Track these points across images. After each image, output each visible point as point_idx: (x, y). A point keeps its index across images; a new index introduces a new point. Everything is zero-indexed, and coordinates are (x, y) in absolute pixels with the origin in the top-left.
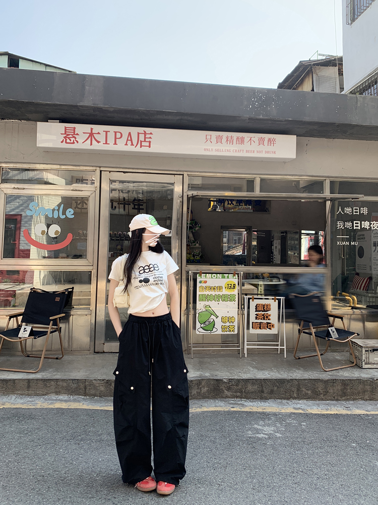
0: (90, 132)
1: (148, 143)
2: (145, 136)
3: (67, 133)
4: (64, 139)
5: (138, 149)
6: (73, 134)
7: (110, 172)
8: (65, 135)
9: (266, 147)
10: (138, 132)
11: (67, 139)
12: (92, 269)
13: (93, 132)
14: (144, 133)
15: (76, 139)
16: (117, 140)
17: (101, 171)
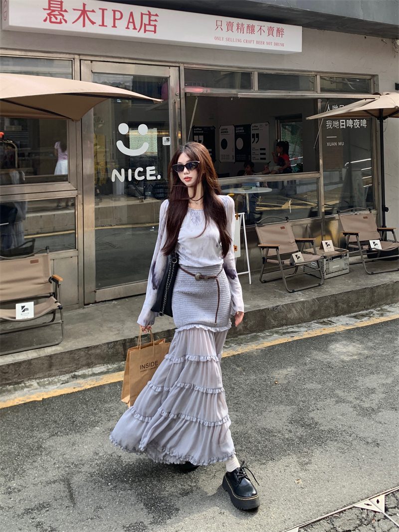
0: (82, 9)
1: (153, 27)
2: (150, 17)
3: (51, 8)
4: (48, 17)
5: (141, 35)
6: (59, 9)
7: (92, 61)
8: (49, 11)
9: (275, 39)
10: (141, 13)
11: (52, 16)
12: (76, 194)
13: (86, 9)
14: (148, 13)
15: (65, 18)
16: (116, 21)
17: (80, 60)
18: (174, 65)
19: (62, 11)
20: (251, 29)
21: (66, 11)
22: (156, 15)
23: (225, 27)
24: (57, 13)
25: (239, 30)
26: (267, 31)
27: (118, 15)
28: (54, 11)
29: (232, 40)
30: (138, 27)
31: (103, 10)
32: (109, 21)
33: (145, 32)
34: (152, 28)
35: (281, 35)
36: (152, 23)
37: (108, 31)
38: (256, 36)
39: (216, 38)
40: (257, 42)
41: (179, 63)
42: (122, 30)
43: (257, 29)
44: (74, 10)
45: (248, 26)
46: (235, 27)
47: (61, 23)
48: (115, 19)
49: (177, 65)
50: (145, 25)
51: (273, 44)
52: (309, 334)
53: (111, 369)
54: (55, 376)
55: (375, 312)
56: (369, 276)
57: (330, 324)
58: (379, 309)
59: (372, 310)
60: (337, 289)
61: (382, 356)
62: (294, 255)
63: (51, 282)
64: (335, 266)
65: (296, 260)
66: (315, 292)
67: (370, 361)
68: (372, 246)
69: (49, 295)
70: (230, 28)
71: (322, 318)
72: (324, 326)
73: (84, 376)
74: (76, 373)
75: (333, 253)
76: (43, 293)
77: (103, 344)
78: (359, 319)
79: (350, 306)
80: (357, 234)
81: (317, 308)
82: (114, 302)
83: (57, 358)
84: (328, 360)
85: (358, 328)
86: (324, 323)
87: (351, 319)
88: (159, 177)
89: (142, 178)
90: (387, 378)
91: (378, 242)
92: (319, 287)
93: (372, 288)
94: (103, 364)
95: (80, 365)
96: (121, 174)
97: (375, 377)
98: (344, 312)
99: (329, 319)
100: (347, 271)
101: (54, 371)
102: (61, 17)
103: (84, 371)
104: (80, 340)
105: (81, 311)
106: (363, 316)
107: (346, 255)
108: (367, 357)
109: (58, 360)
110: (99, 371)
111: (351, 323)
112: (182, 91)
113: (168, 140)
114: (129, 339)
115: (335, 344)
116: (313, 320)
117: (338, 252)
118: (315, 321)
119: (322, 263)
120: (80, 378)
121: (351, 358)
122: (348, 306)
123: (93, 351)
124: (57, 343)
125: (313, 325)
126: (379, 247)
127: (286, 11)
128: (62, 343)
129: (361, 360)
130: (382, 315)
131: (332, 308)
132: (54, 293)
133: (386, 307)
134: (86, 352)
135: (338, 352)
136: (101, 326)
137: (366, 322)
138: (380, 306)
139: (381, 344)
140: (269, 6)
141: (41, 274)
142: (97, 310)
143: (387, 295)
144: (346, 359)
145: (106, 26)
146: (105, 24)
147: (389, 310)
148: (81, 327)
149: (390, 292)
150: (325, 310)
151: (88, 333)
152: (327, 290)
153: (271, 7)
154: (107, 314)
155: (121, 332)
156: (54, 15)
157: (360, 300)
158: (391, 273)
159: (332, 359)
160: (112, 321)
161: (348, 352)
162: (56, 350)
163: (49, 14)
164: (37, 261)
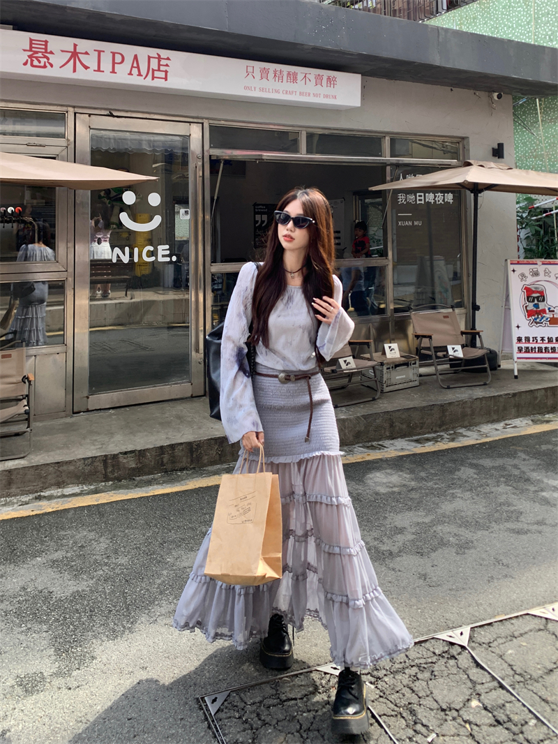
0: (72, 50)
1: (164, 73)
2: (159, 62)
3: (33, 49)
4: (29, 60)
5: (149, 82)
6: (43, 51)
7: (90, 115)
8: (30, 53)
9: (324, 89)
10: (149, 56)
11: (34, 59)
12: (66, 276)
13: (77, 51)
14: (157, 56)
15: (50, 61)
16: (116, 65)
17: (75, 113)
18: (195, 120)
19: (46, 52)
20: (293, 78)
21: (51, 53)
22: (168, 59)
23: (257, 74)
24: (40, 55)
25: (277, 79)
26: (313, 81)
27: (118, 58)
28: (37, 52)
29: (267, 90)
30: (144, 71)
31: (99, 52)
32: (106, 64)
33: (153, 79)
34: (163, 75)
35: (332, 85)
36: (162, 68)
37: (106, 77)
38: (299, 86)
39: (246, 88)
40: (300, 93)
41: (202, 118)
42: (123, 76)
43: (300, 77)
44: (62, 51)
45: (289, 74)
46: (271, 75)
47: (45, 67)
48: (114, 63)
49: (200, 121)
50: (153, 70)
51: (322, 96)
52: (347, 459)
53: (86, 490)
54: (15, 495)
55: (446, 435)
56: (444, 390)
57: (380, 449)
58: (452, 432)
59: (442, 434)
60: (395, 405)
61: (432, 489)
62: (341, 361)
63: (25, 383)
64: (400, 376)
65: (344, 366)
66: (363, 408)
67: (414, 495)
68: (451, 352)
69: (21, 397)
70: (264, 75)
71: (370, 441)
72: (370, 451)
73: (50, 498)
74: (42, 494)
75: (398, 360)
76: (13, 395)
77: (78, 459)
78: (421, 443)
79: (411, 427)
80: (430, 337)
81: (363, 428)
82: (111, 411)
83: (18, 474)
84: (359, 491)
85: (414, 455)
86: (373, 448)
87: (410, 443)
88: (174, 258)
89: (153, 259)
90: (426, 515)
91: (458, 347)
92: (373, 402)
93: (442, 406)
94: (78, 484)
95: (47, 484)
96: (124, 254)
97: (411, 514)
98: (403, 436)
99: (380, 443)
100: (417, 383)
101: (13, 490)
102: (45, 60)
103: (52, 492)
104: (52, 453)
105: (69, 420)
106: (428, 440)
107: (415, 364)
108: (412, 490)
109: (19, 476)
110: (70, 493)
111: (409, 447)
112: (206, 153)
113: (186, 213)
114: (111, 455)
115: (376, 473)
116: (358, 443)
117: (403, 359)
118: (361, 445)
119: (382, 371)
120: (44, 499)
121: (390, 490)
122: (408, 426)
123: (65, 468)
124: (22, 456)
125: (355, 450)
126: (460, 354)
127: (336, 55)
128: (29, 456)
129: (403, 493)
130: (453, 440)
131: (385, 429)
132: (27, 396)
133: (462, 431)
134: (56, 468)
135: (375, 483)
136: (84, 438)
137: (429, 447)
138: (453, 428)
139: (436, 475)
140: (312, 49)
141: (13, 372)
142: (87, 419)
143: (464, 415)
144: (383, 490)
145: (103, 71)
146: (101, 69)
147: (464, 434)
148: (60, 438)
149: (469, 411)
150: (375, 431)
151: (66, 446)
152: (381, 405)
153: (315, 49)
154: (96, 425)
155: (104, 446)
156: (37, 58)
157: (425, 419)
158: (473, 388)
159: (365, 491)
160: (99, 434)
161: (389, 483)
162: (19, 464)
163: (29, 56)
164: (9, 356)
